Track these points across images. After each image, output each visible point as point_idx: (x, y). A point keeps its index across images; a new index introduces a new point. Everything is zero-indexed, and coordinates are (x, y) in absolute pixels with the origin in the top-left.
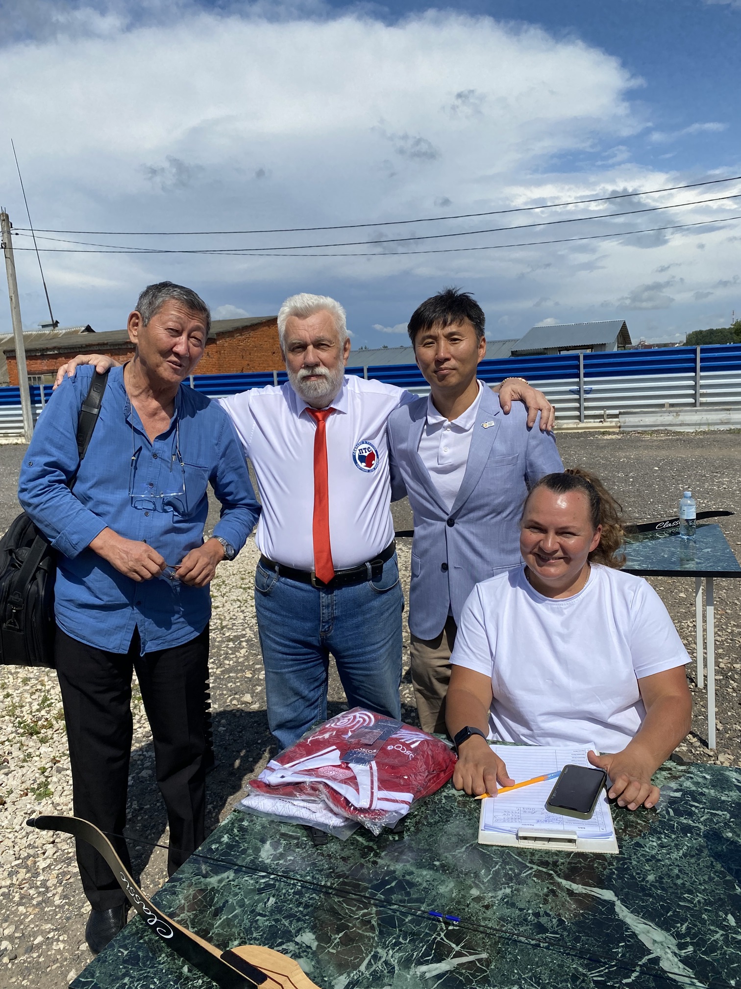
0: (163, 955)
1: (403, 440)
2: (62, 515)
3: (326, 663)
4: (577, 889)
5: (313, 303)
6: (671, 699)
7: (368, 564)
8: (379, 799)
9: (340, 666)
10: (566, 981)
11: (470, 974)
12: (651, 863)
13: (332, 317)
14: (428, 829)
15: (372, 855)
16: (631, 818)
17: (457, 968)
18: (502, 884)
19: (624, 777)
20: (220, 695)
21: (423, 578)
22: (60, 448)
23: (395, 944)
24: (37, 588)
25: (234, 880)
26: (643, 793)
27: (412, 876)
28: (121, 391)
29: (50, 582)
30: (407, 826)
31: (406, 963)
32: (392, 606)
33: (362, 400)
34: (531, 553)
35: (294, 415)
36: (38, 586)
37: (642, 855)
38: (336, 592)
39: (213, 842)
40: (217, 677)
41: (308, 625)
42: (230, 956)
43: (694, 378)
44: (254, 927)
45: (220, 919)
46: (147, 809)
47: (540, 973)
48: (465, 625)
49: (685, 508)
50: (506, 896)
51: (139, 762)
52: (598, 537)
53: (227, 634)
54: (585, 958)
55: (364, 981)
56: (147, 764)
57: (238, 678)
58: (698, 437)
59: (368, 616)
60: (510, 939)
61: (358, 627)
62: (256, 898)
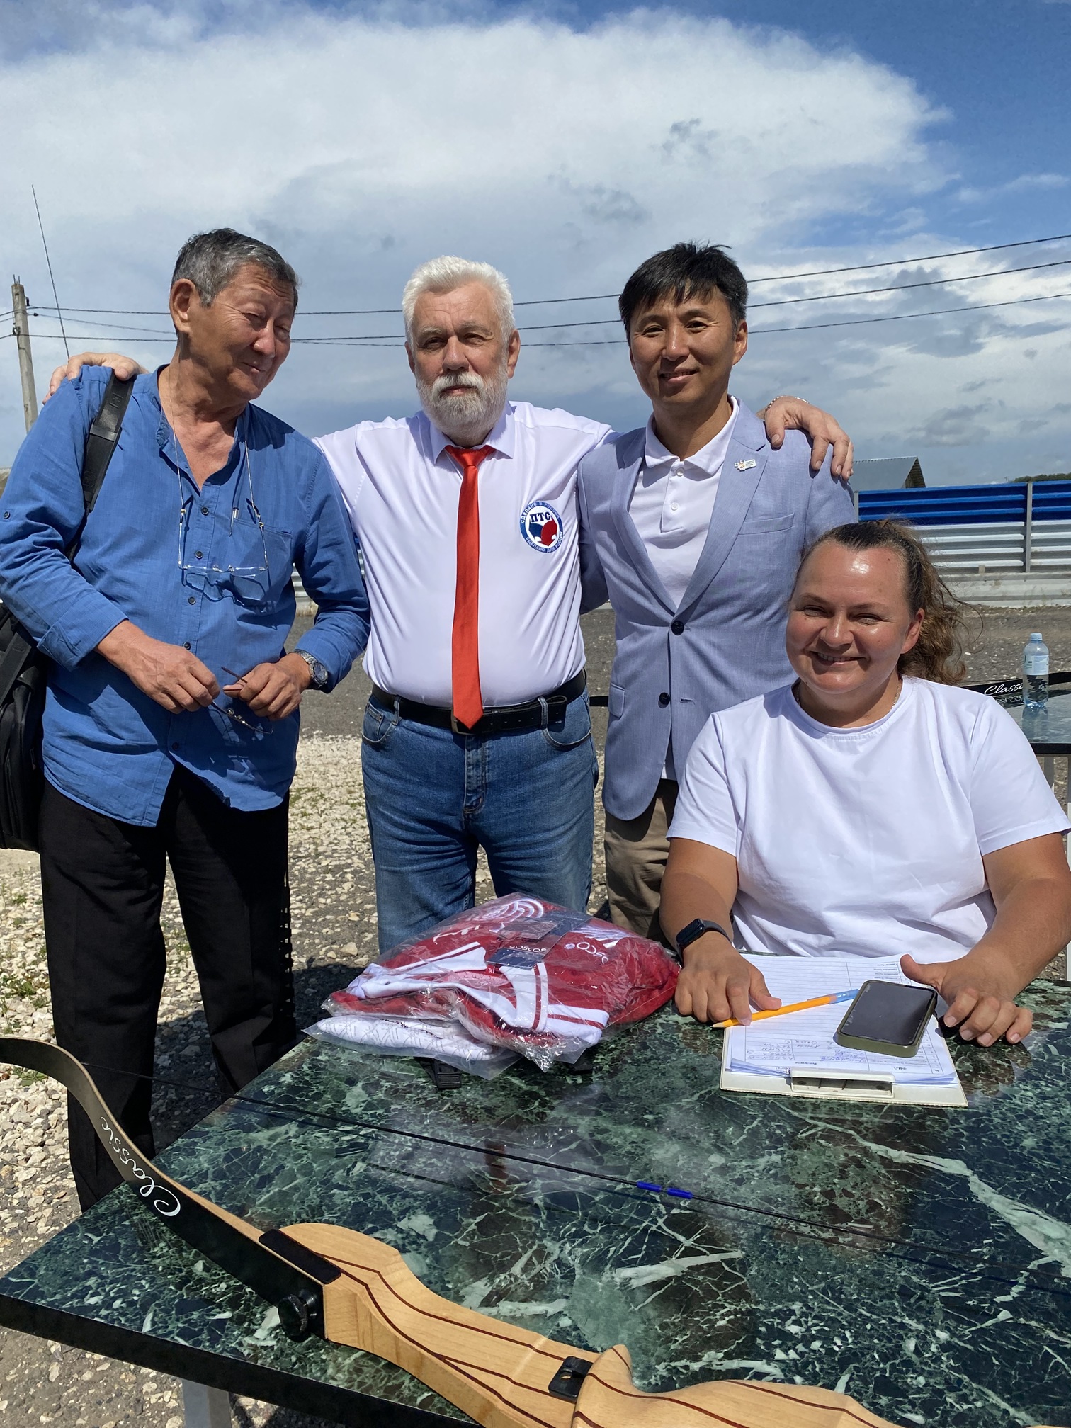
0: (162, 1244)
1: (602, 499)
2: (54, 598)
3: (473, 865)
4: (899, 1157)
5: (459, 268)
6: (1041, 883)
7: (542, 700)
8: (549, 1016)
9: (494, 866)
10: (890, 1297)
11: (713, 1283)
12: (1026, 1121)
13: (489, 293)
14: (634, 1069)
15: (536, 1104)
16: (984, 1058)
17: (687, 1273)
18: (764, 1149)
19: (971, 990)
20: (310, 944)
21: (629, 719)
22: (53, 489)
23: (576, 1235)
24: (17, 714)
25: (296, 1137)
26: (1003, 1018)
27: (606, 1135)
28: (153, 408)
29: (36, 708)
30: (598, 1064)
31: (597, 1264)
32: (579, 772)
33: (538, 439)
34: (803, 651)
35: (427, 460)
36: (14, 710)
37: (1010, 1110)
38: (488, 744)
39: (267, 1083)
40: (306, 921)
41: (444, 796)
42: (273, 1237)
43: (1023, 530)
44: (327, 1205)
45: (268, 1192)
46: (191, 1100)
47: (842, 1284)
48: (693, 776)
49: (1032, 658)
50: (773, 1165)
51: (182, 1036)
52: (917, 629)
53: (324, 863)
54: (921, 1262)
55: (519, 1290)
56: (194, 1037)
57: (338, 922)
58: (1028, 614)
59: (540, 785)
60: (784, 1230)
61: (523, 801)
62: (334, 1162)
